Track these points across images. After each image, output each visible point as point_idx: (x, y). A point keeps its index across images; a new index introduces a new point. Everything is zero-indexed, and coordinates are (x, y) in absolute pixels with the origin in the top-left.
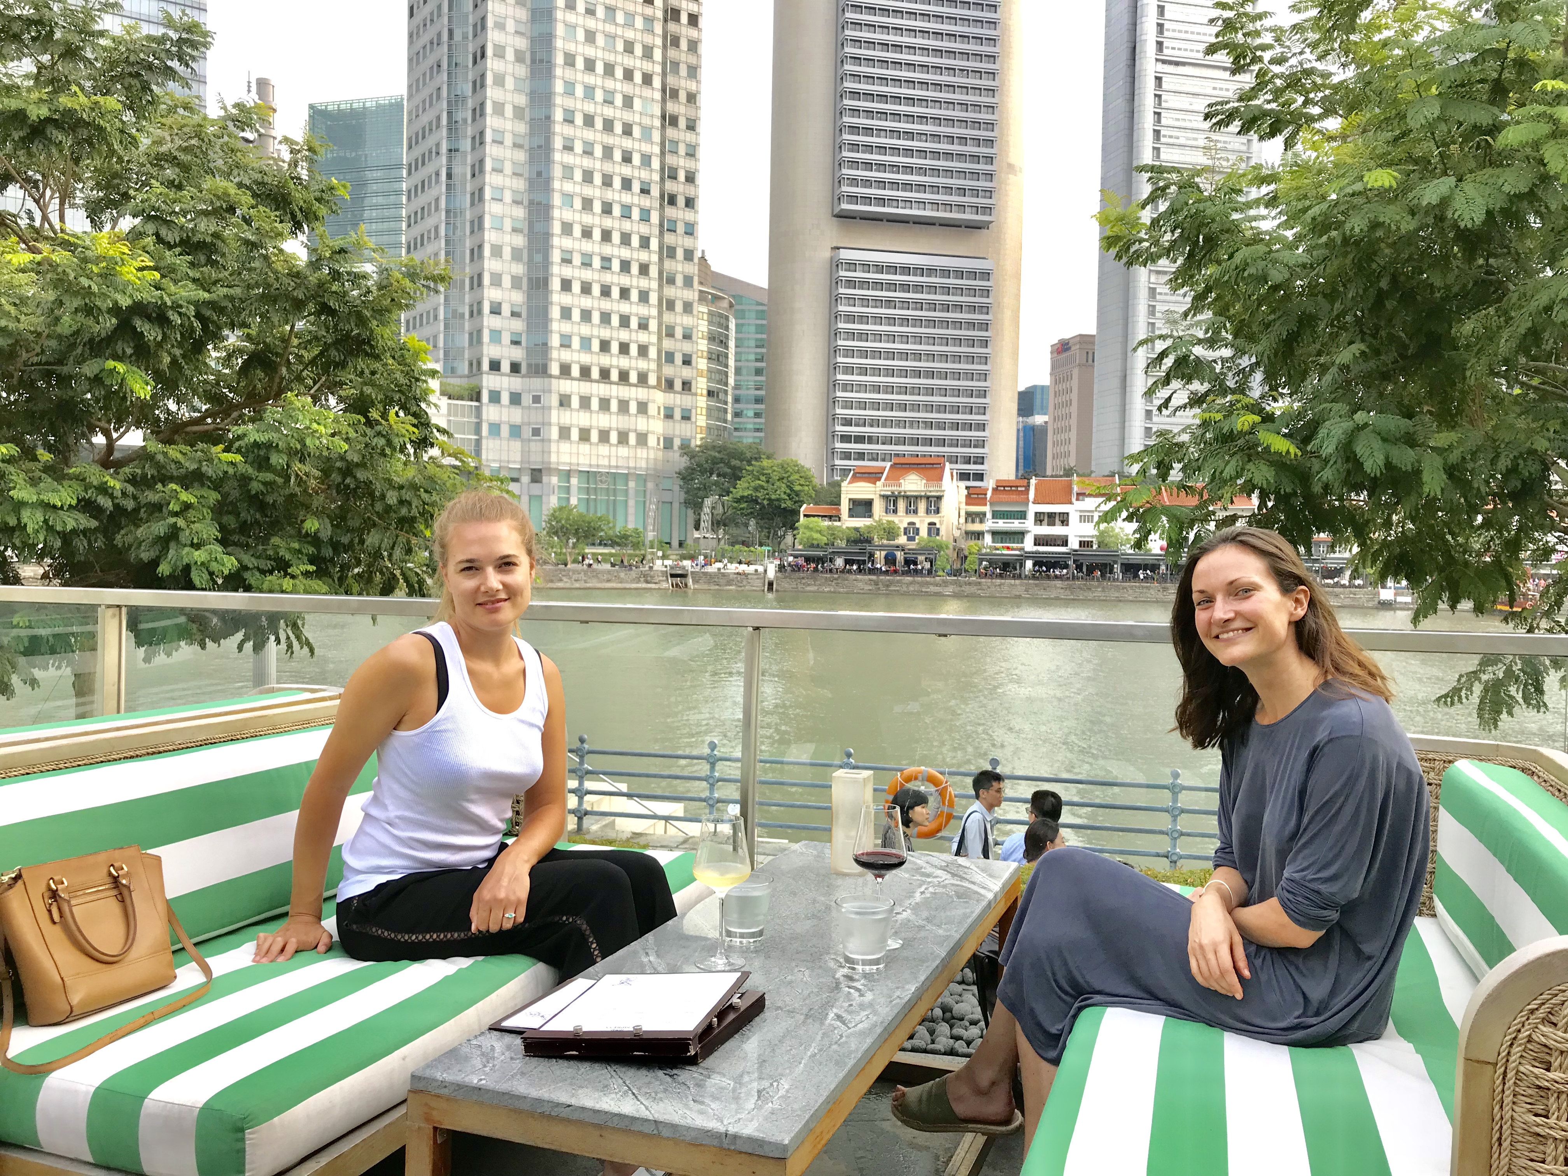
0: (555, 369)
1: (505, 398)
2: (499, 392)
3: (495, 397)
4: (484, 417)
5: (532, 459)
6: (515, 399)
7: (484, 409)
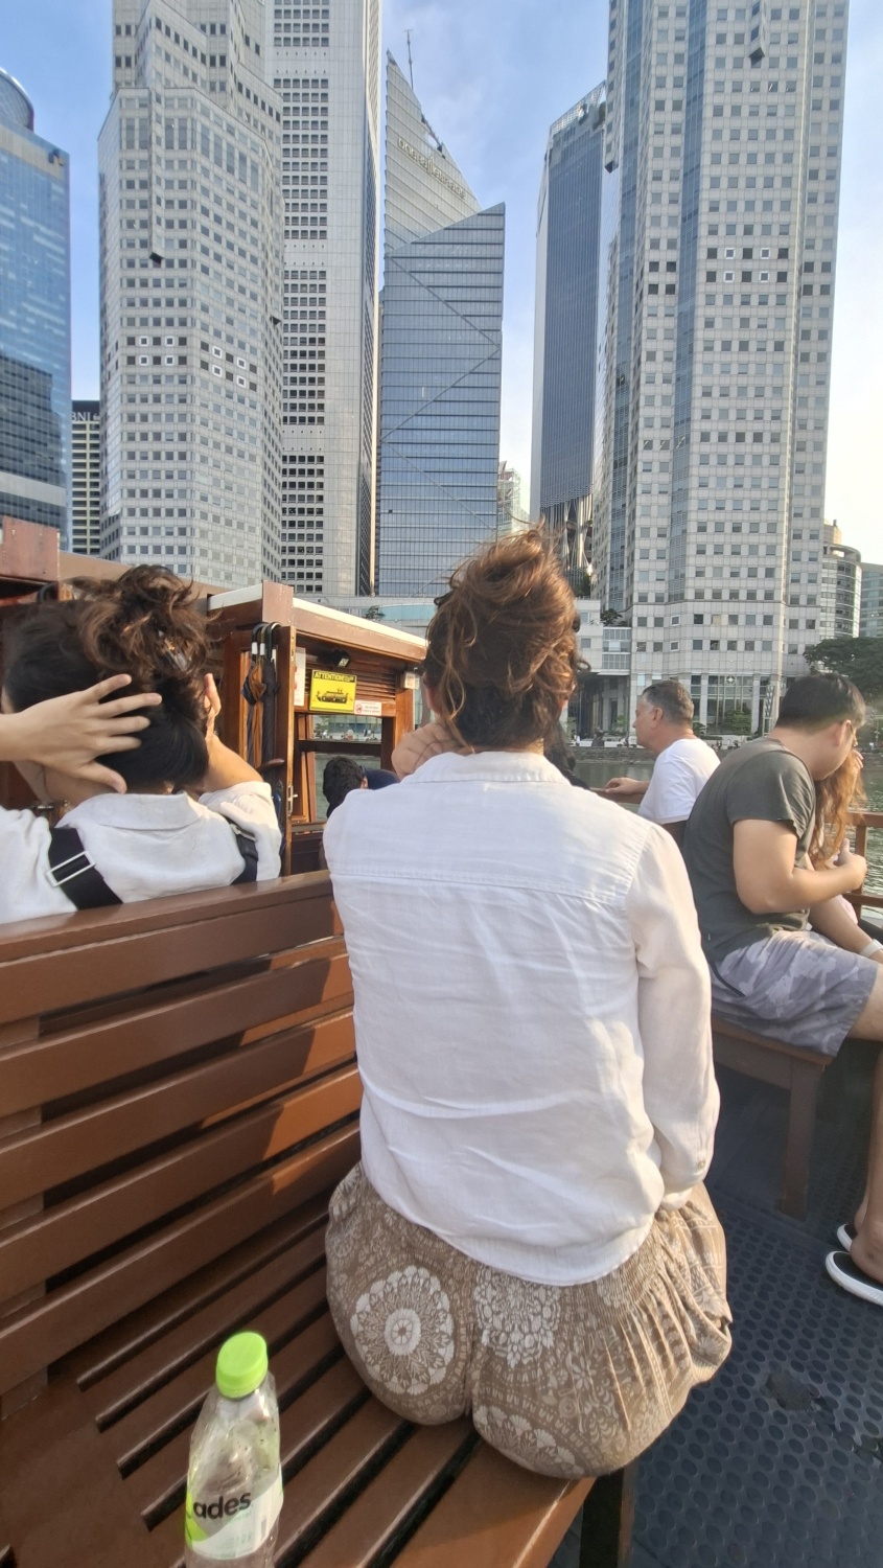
0: (690, 595)
1: (651, 622)
2: (646, 618)
3: (642, 622)
4: (634, 637)
5: (671, 667)
6: (659, 622)
7: (634, 631)
